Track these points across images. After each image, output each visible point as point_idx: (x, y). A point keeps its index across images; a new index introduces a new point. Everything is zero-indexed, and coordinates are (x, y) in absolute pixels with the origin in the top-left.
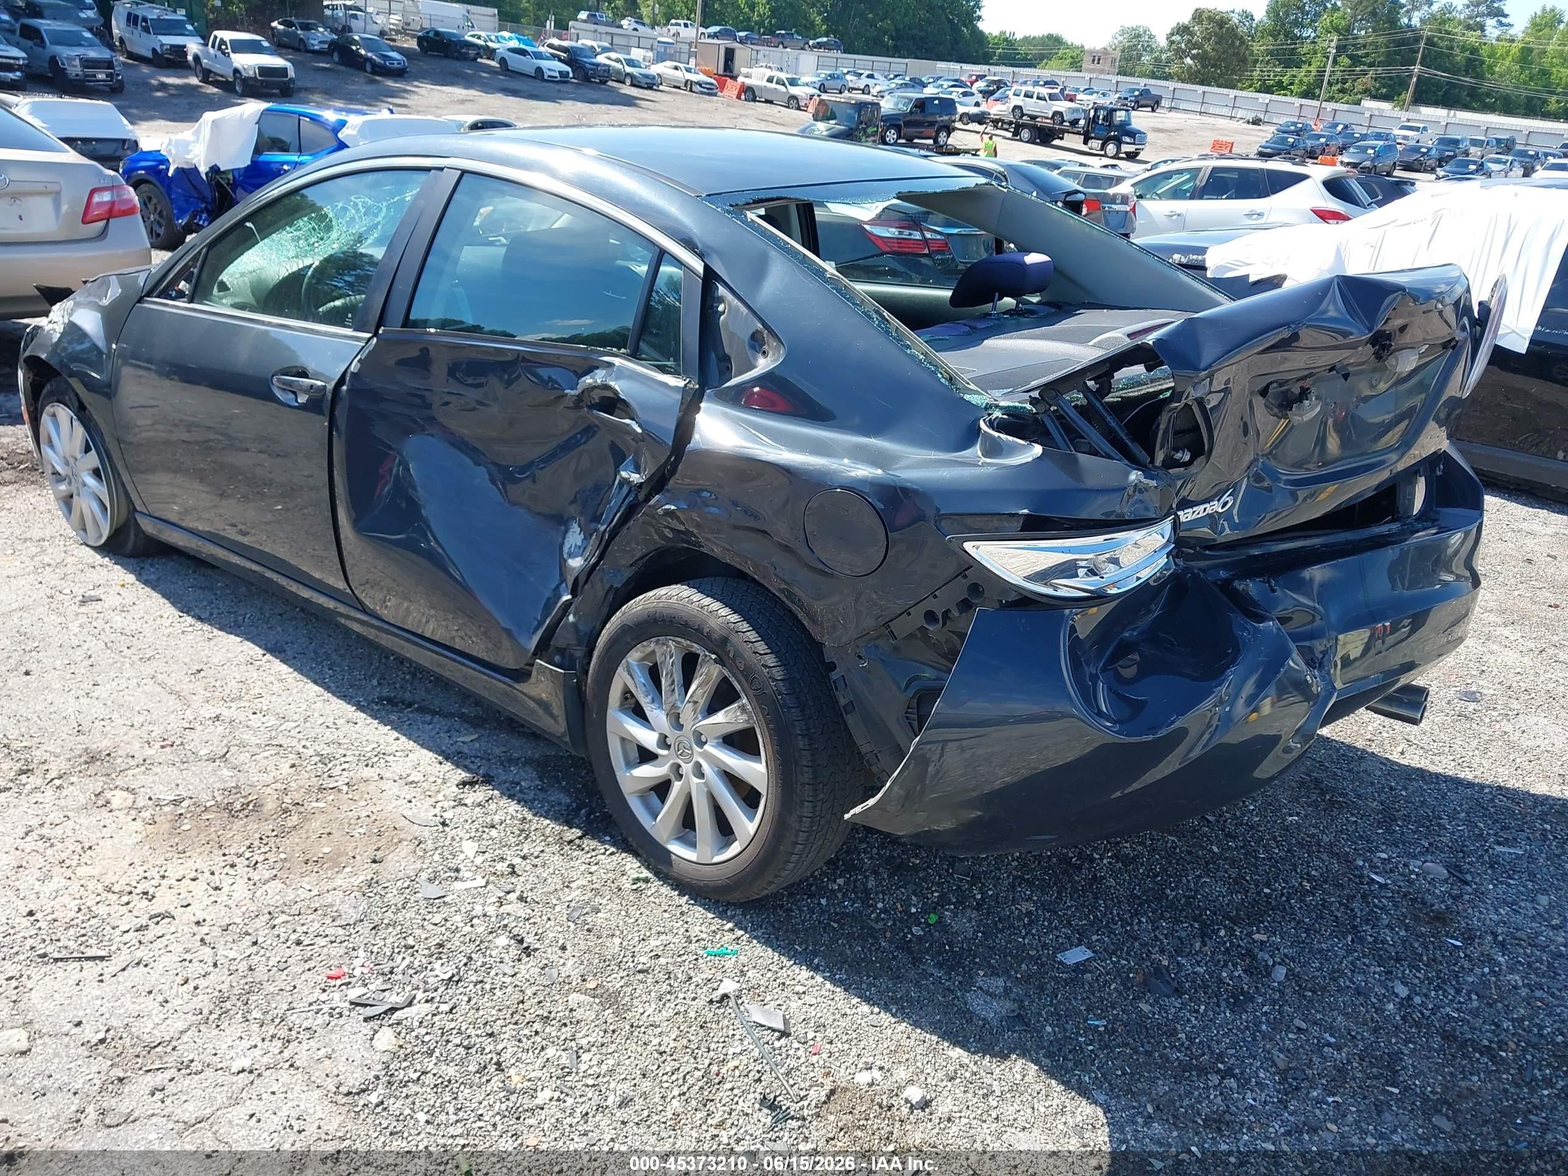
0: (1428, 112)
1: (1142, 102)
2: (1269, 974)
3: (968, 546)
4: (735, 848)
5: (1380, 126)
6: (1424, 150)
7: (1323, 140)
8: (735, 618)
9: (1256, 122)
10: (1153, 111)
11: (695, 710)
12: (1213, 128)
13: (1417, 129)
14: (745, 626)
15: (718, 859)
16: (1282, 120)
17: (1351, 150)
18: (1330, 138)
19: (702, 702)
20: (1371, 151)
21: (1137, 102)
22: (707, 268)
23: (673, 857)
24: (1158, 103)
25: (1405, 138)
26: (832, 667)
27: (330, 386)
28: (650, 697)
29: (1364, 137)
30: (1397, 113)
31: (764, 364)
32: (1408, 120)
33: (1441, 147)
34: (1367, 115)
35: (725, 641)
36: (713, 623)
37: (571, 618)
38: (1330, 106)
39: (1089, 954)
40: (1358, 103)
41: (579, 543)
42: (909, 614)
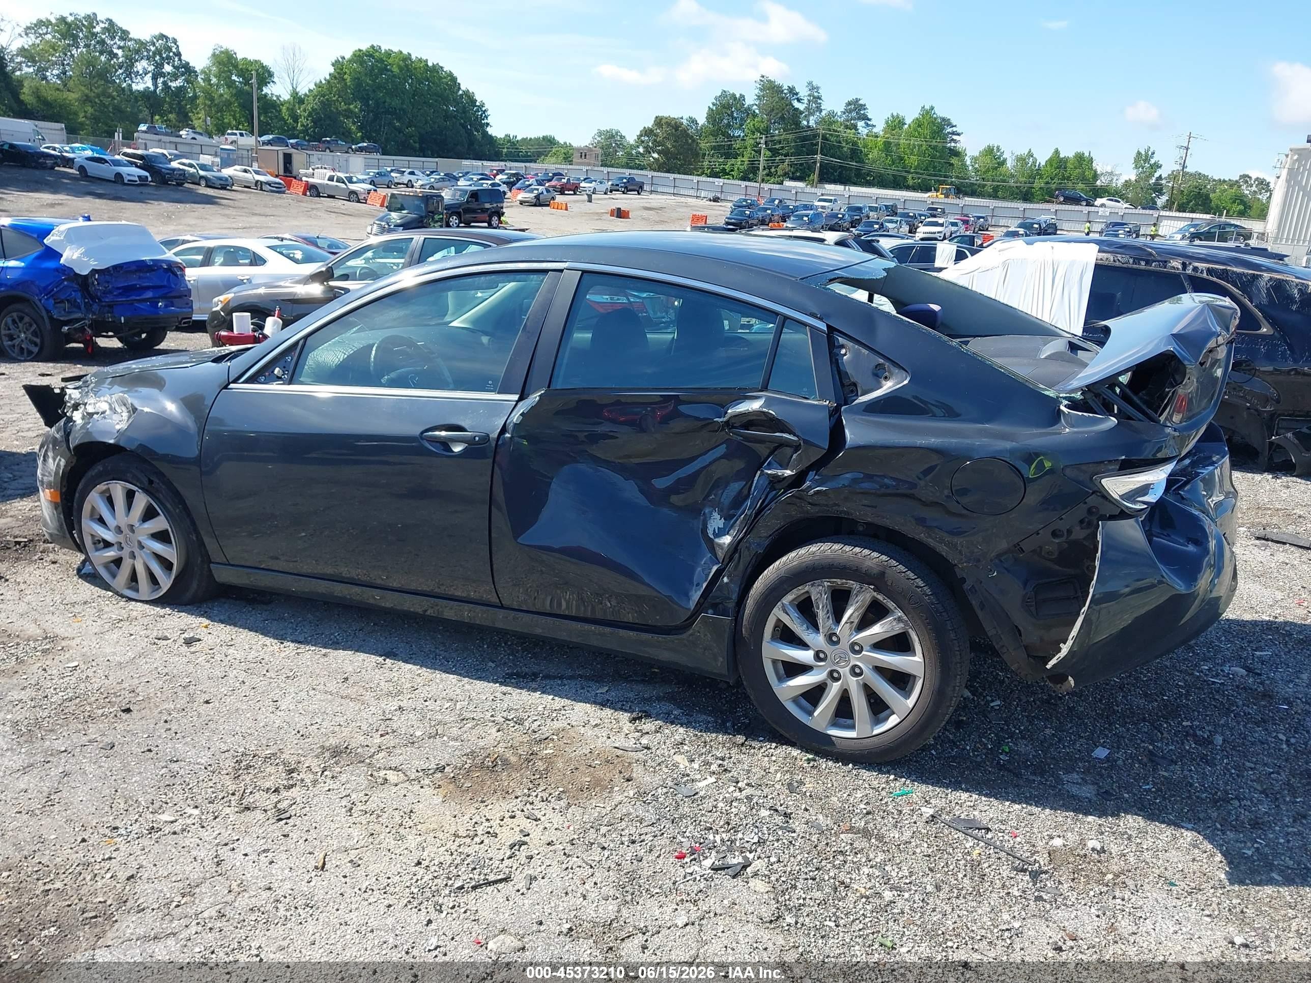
0: (830, 188)
1: (630, 188)
2: (1211, 743)
3: (1104, 481)
4: (893, 720)
5: (804, 200)
6: (840, 216)
7: (769, 212)
8: (884, 558)
9: (716, 200)
10: (639, 194)
11: (851, 629)
12: (687, 206)
13: (830, 201)
14: (894, 563)
15: (876, 732)
16: (736, 198)
17: (792, 218)
18: (773, 210)
19: (856, 621)
20: (805, 219)
21: (626, 188)
22: (828, 326)
23: (834, 739)
24: (641, 187)
25: (823, 207)
26: (963, 580)
27: (495, 435)
28: (805, 626)
29: (796, 209)
30: (809, 189)
31: (888, 387)
32: (822, 195)
33: (850, 213)
34: (793, 192)
35: (882, 574)
36: (868, 563)
37: (726, 580)
38: (766, 186)
39: (1108, 751)
40: (781, 183)
41: (721, 526)
42: (1038, 534)
